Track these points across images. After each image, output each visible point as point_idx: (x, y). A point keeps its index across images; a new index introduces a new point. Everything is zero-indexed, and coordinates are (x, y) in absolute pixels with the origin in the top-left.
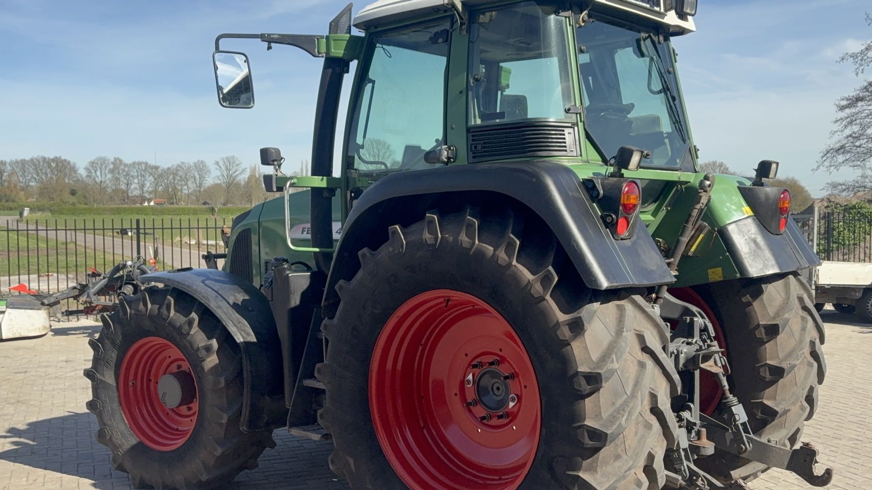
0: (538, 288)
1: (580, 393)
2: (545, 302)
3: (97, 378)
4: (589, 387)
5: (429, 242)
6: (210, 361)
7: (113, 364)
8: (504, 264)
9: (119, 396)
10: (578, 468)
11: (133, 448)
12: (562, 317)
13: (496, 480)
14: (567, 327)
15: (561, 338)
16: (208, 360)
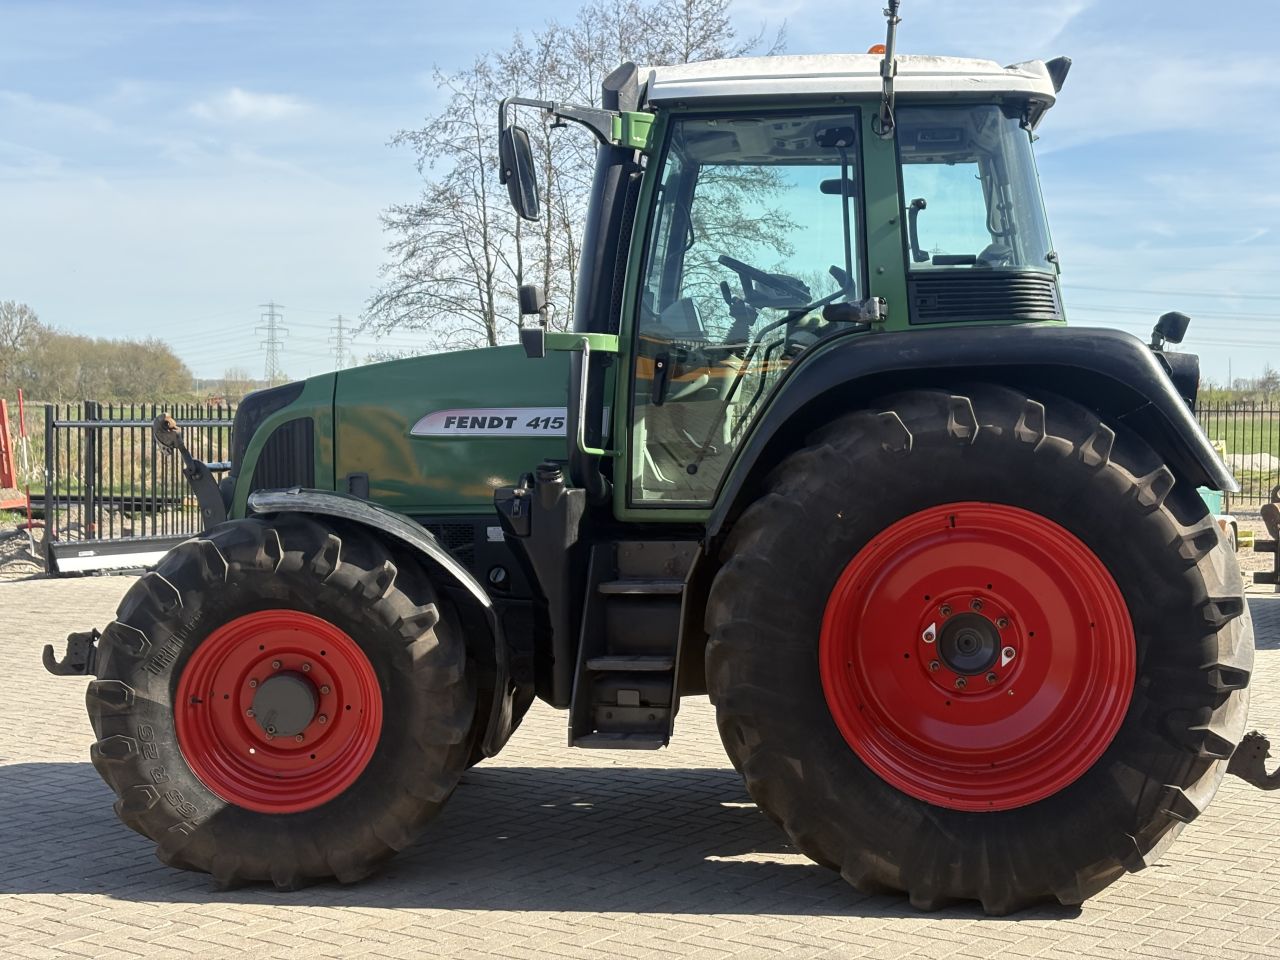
0: (1148, 495)
1: (1211, 625)
2: (1158, 512)
3: (130, 696)
4: (1224, 616)
5: (959, 435)
6: (423, 642)
7: (169, 667)
8: (1093, 464)
9: (176, 727)
10: (1205, 720)
11: (218, 817)
12: (1183, 531)
13: (987, 768)
14: (1192, 542)
15: (1185, 557)
16: (420, 640)
